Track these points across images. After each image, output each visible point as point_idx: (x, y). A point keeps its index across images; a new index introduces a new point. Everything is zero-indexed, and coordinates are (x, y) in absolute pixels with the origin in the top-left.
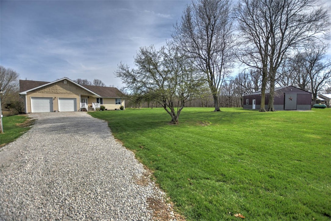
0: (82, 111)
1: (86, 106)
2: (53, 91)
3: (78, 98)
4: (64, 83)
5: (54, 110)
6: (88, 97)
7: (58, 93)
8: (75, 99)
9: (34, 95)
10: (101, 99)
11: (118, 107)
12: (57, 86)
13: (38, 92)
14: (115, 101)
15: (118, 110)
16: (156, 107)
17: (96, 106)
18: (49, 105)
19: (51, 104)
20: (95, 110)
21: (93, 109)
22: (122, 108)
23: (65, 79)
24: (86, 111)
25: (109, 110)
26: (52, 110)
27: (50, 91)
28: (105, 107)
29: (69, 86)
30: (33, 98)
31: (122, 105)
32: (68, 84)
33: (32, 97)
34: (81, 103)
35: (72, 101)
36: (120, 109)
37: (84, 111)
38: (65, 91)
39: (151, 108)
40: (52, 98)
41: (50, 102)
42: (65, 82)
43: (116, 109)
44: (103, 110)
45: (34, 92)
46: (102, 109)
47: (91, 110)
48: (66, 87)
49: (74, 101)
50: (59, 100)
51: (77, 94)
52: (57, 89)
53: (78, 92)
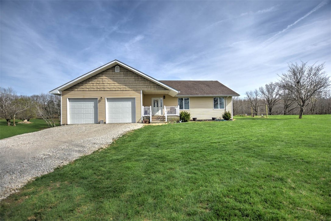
2: (99, 87)
3: (139, 97)
4: (115, 72)
5: (100, 119)
6: (164, 97)
7: (106, 89)
8: (132, 100)
9: (72, 94)
10: (187, 100)
11: (219, 113)
12: (104, 77)
13: (77, 90)
14: (212, 103)
15: (219, 120)
18: (92, 111)
19: (96, 108)
20: (166, 121)
22: (226, 117)
23: (117, 65)
25: (199, 120)
26: (97, 121)
27: (94, 87)
28: (189, 115)
29: (123, 75)
30: (70, 100)
31: (227, 111)
32: (122, 73)
33: (68, 99)
34: (143, 107)
35: (129, 104)
36: (223, 119)
37: (145, 123)
38: (115, 85)
39: (298, 116)
40: (97, 99)
41: (94, 107)
42: (117, 70)
43: (213, 119)
44: (186, 121)
45: (72, 91)
46: (184, 118)
47: (159, 121)
48: (118, 77)
49: (132, 103)
50: (108, 101)
51: (136, 90)
52: (104, 82)
53: (139, 87)
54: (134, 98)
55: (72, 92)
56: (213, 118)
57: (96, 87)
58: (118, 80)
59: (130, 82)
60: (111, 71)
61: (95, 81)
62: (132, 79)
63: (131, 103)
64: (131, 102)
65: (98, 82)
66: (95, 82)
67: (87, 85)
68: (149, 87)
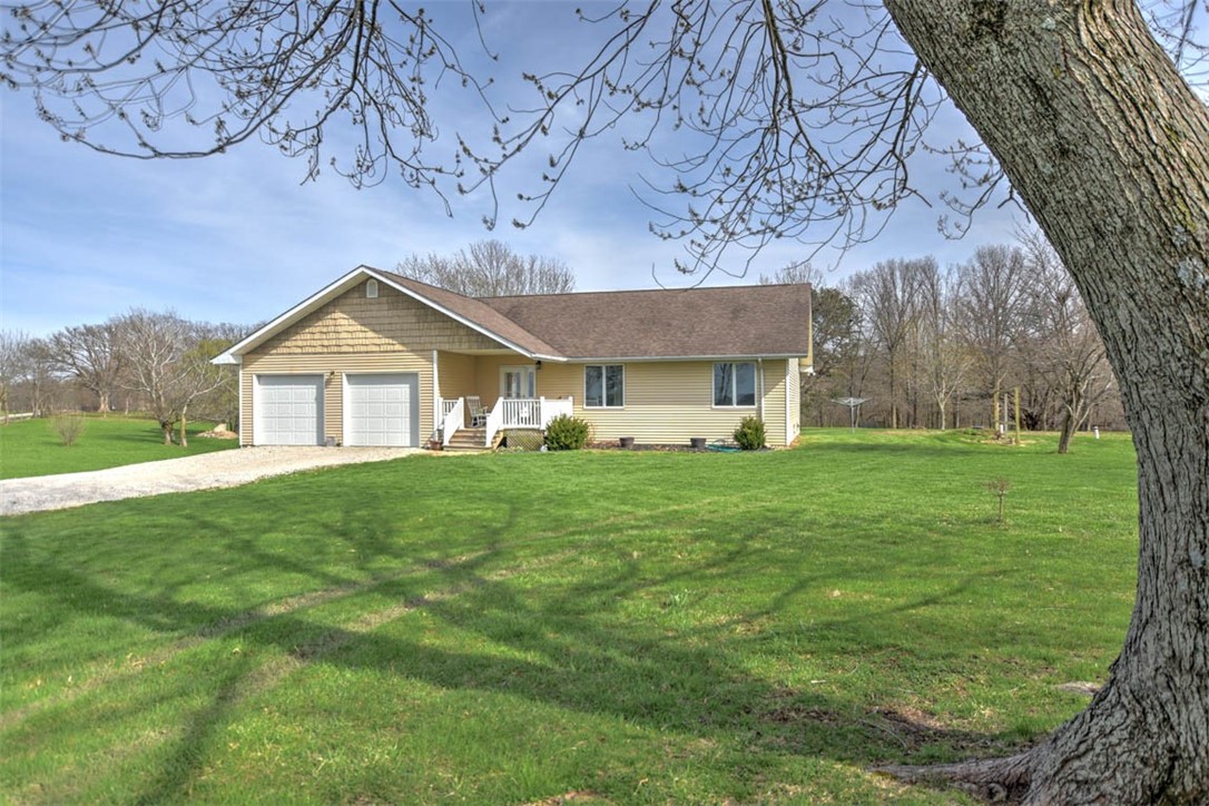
2: (326, 343)
3: (430, 371)
4: (365, 297)
5: (328, 433)
7: (343, 349)
8: (410, 378)
10: (615, 372)
11: (732, 421)
12: (338, 315)
15: (718, 448)
18: (312, 409)
19: (320, 400)
20: (488, 445)
21: (479, 439)
23: (371, 277)
26: (322, 439)
27: (314, 343)
29: (386, 308)
31: (766, 413)
32: (385, 299)
33: (257, 376)
34: (439, 400)
35: (403, 391)
38: (368, 338)
40: (321, 376)
41: (315, 399)
42: (372, 293)
45: (266, 354)
48: (374, 314)
49: (410, 388)
50: (349, 383)
51: (421, 351)
52: (339, 329)
53: (427, 339)
54: (416, 375)
55: (267, 358)
57: (319, 343)
58: (374, 321)
59: (405, 326)
60: (357, 295)
61: (318, 327)
62: (408, 317)
63: (408, 390)
64: (408, 386)
65: (325, 330)
66: (318, 329)
67: (298, 337)
68: (456, 339)
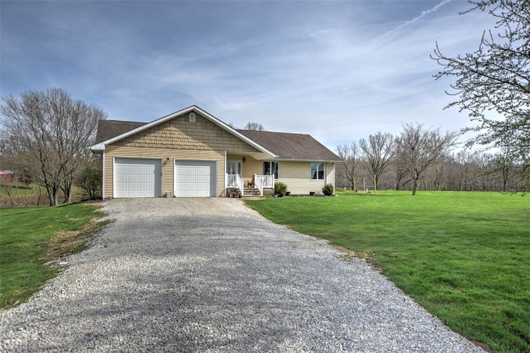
0: (228, 196)
1: (240, 183)
2: (164, 142)
3: (222, 161)
4: (188, 121)
5: (164, 190)
6: (244, 159)
7: (175, 147)
8: (212, 164)
9: (122, 152)
10: (275, 165)
11: (318, 185)
12: (172, 128)
13: (130, 145)
14: (309, 172)
15: (317, 196)
16: (397, 189)
17: (264, 183)
18: (152, 178)
19: (159, 175)
20: (262, 195)
21: (256, 193)
22: (327, 191)
23: (192, 111)
24: (240, 197)
25: (294, 195)
26: (159, 194)
27: (157, 142)
28: (286, 187)
29: (200, 127)
30: (118, 159)
31: (328, 183)
32: (199, 124)
33: (115, 158)
34: (227, 175)
35: (206, 170)
36: (323, 194)
37: (234, 197)
38: (190, 141)
40: (161, 160)
41: (155, 172)
42: (192, 119)
43: (312, 194)
44: (281, 196)
45: (122, 146)
46: (280, 191)
47: (252, 195)
48: (193, 130)
49: (211, 168)
50: (176, 165)
51: (219, 151)
52: (173, 136)
53: (222, 145)
54: (215, 162)
55: (122, 148)
56: (310, 192)
57: (160, 142)
58: (193, 134)
59: (211, 138)
60: (183, 119)
61: (159, 134)
62: (212, 134)
63: (209, 169)
64: (209, 167)
65: (164, 135)
66: (159, 135)
67: (146, 138)
68: (236, 146)
